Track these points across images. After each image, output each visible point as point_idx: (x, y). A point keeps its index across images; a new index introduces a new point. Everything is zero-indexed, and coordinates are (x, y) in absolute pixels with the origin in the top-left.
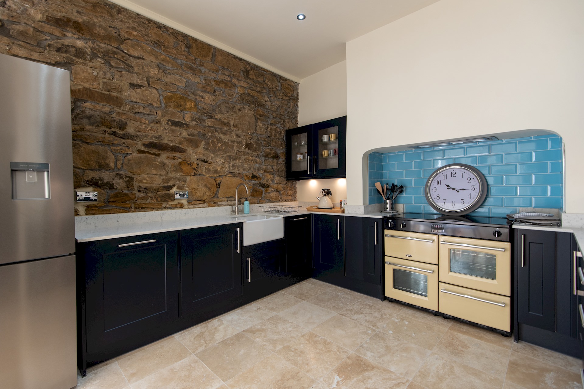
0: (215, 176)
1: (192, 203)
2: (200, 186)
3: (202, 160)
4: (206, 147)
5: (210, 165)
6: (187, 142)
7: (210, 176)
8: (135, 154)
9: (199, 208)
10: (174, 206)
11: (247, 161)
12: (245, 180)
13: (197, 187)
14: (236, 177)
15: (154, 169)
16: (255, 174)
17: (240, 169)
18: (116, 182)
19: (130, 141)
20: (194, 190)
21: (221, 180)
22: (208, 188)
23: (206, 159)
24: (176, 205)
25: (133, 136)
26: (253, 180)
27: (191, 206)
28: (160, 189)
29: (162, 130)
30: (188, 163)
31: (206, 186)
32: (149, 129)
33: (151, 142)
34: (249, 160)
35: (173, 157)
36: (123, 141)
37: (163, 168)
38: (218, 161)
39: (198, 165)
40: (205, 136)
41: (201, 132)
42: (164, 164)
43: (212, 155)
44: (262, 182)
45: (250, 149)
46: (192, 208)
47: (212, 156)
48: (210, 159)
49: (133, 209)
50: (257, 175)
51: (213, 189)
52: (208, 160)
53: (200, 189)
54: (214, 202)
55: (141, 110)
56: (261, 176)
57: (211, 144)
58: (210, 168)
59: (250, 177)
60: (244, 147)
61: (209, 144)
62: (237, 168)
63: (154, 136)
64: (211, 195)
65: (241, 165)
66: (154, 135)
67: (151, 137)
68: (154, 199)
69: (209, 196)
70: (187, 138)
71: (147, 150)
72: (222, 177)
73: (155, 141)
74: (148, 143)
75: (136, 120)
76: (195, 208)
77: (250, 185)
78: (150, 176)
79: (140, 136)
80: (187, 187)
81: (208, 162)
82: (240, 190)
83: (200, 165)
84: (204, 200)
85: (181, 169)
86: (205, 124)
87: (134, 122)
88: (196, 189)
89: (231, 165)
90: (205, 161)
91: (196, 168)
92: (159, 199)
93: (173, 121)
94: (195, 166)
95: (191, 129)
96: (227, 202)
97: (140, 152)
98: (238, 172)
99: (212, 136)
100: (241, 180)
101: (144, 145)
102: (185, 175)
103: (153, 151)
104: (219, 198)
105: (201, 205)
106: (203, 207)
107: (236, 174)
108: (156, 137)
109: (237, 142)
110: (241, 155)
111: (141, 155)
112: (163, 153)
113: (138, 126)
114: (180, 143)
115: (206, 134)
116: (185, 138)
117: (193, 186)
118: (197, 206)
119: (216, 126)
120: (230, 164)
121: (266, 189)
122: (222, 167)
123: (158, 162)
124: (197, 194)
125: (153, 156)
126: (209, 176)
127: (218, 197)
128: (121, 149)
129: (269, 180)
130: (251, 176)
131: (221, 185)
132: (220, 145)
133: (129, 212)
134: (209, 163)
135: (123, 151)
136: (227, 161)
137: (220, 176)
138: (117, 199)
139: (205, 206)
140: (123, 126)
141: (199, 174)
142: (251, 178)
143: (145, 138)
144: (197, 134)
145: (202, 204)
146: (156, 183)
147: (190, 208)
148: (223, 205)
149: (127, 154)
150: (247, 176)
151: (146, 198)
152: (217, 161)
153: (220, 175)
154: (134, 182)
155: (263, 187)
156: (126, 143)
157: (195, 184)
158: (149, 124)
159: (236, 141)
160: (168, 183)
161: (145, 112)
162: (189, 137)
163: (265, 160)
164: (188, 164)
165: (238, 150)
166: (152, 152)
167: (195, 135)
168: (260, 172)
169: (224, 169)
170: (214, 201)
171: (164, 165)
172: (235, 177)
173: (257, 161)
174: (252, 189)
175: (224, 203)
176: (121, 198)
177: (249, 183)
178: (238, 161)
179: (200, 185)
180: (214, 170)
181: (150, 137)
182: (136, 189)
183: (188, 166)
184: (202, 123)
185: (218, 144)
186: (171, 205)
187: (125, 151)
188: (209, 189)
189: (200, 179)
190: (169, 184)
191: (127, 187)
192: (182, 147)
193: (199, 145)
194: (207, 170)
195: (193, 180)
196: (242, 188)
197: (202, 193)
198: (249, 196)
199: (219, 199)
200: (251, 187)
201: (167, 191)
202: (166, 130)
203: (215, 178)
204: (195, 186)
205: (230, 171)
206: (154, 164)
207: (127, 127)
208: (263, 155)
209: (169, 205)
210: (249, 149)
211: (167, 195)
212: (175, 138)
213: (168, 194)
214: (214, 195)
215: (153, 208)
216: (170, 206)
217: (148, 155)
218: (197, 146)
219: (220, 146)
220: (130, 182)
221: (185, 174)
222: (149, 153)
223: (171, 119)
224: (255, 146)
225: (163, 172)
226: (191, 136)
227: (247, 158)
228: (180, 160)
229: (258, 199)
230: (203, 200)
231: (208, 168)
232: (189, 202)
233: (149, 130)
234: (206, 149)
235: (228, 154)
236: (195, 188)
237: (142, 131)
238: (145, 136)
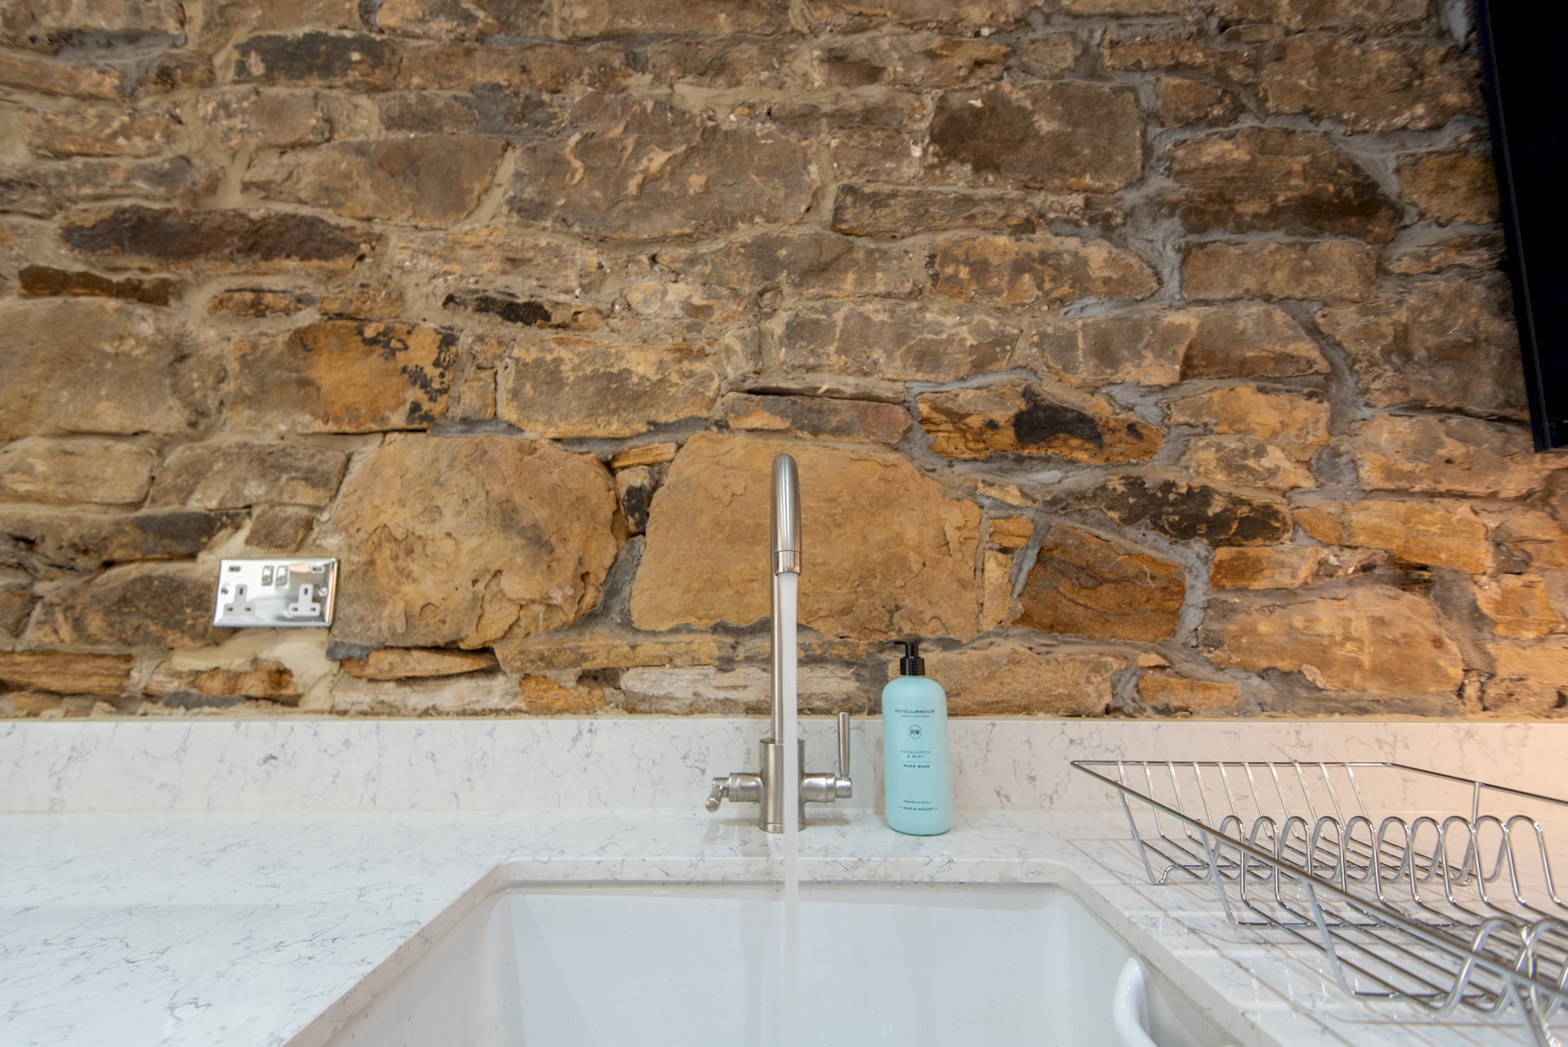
0: (614, 427)
1: (370, 671)
2: (448, 522)
3: (485, 305)
4: (530, 193)
5: (562, 334)
6: (380, 174)
7: (564, 429)
9: (426, 713)
10: (216, 686)
11: (964, 272)
12: (940, 464)
13: (421, 530)
14: (839, 431)
15: (108, 398)
16: (1059, 391)
17: (878, 354)
20: (387, 553)
21: (657, 469)
22: (522, 532)
23: (522, 288)
24: (235, 677)
26: (1048, 459)
27: (363, 696)
28: (122, 546)
29: (204, 118)
30: (370, 332)
31: (506, 516)
32: (116, 125)
33: (124, 211)
34: (980, 269)
35: (249, 296)
37: (168, 382)
38: (646, 302)
39: (448, 339)
40: (539, 115)
41: (499, 87)
42: (180, 354)
43: (590, 257)
44: (1156, 471)
45: (997, 169)
46: (364, 714)
47: (595, 261)
48: (567, 292)
50: (1097, 407)
51: (574, 546)
52: (546, 297)
53: (448, 546)
54: (587, 666)
55: (78, 14)
56: (1148, 412)
57: (577, 164)
58: (558, 361)
59: (992, 425)
60: (917, 152)
61: (556, 166)
62: (839, 352)
63: (144, 168)
64: (557, 597)
65: (884, 317)
66: (148, 161)
67: (130, 176)
68: (60, 617)
69: (539, 609)
70: (379, 144)
71: (79, 268)
72: (681, 437)
74: (103, 221)
75: (48, 87)
76: (392, 711)
77: (1001, 505)
78: (74, 443)
79: (55, 183)
80: (338, 527)
81: (547, 317)
82: (876, 556)
83: (465, 341)
84: (485, 651)
85: (305, 383)
86: (549, 26)
87: (29, 99)
88: (408, 546)
89: (777, 326)
90: (511, 304)
91: (431, 371)
92: (95, 623)
93: (281, 39)
94: (421, 353)
95: (416, 81)
96: (727, 679)
97: (39, 281)
98: (849, 384)
99: (591, 109)
100: (892, 457)
101: (73, 236)
102: (332, 427)
103: (136, 267)
104: (637, 631)
105: (448, 695)
106: (463, 713)
107: (836, 411)
108: (159, 177)
109: (842, 119)
110: (886, 224)
111: (44, 305)
112: (188, 274)
113: (48, 121)
114: (328, 193)
115: (546, 97)
116: (361, 150)
117: (384, 518)
118: (416, 698)
119: (636, 24)
120: (769, 316)
121: (1223, 553)
122: (685, 352)
123: (138, 344)
124: (408, 589)
125: (112, 304)
126: (552, 433)
127: (627, 624)
129: (1260, 452)
130: (1002, 415)
131: (658, 506)
132: (657, 160)
134: (556, 318)
136: (735, 294)
137: (656, 428)
139: (494, 702)
141: (465, 420)
142: (1007, 437)
143: (87, 190)
144: (457, 106)
145: (465, 684)
146: (100, 494)
147: (343, 713)
148: (671, 705)
150: (957, 418)
152: (635, 298)
153: (662, 419)
155: (1183, 532)
157: (402, 503)
158: (124, 92)
159: (827, 108)
160: (187, 496)
161: (103, 24)
162: (398, 136)
163: (1186, 252)
164: (373, 342)
165: (849, 190)
166: (116, 278)
167: (438, 114)
168: (1129, 372)
169: (699, 367)
170: (584, 658)
171: (182, 358)
172: (816, 431)
173: (1084, 262)
174: (1032, 554)
175: (679, 683)
177: (994, 492)
178: (859, 283)
179: (448, 513)
180: (594, 376)
181: (118, 178)
183: (371, 352)
184: (522, 23)
185: (636, 156)
186: (197, 673)
188: (539, 543)
189: (454, 459)
190: (198, 503)
192: (346, 222)
193: (478, 187)
194: (534, 378)
195: (389, 471)
196: (898, 538)
197: (463, 580)
198: (988, 625)
199: (640, 639)
200: (1011, 526)
201: (172, 558)
202: (229, 116)
203: (608, 450)
204: (405, 514)
205: (762, 382)
206: (107, 356)
208: (1161, 207)
209: (178, 675)
210: (983, 164)
211: (157, 595)
212: (289, 158)
213: (166, 580)
214: (588, 600)
216: (173, 686)
217: (83, 299)
218: (458, 203)
219: (655, 166)
221: (337, 420)
222: (91, 284)
223: (264, 33)
224: (1045, 125)
225: (169, 417)
226: (411, 129)
227: (957, 244)
228: (306, 317)
229: (1116, 665)
230: (473, 641)
231: (539, 362)
232: (341, 653)
233: (115, 135)
234: (529, 211)
235: (745, 233)
236: (399, 534)
237: (72, 148)
238: (89, 177)
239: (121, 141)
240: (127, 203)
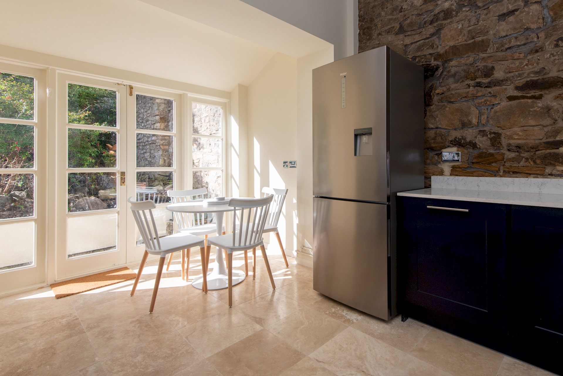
8: (505, 103)
15: (531, 119)
18: (479, 140)
19: (498, 88)
25: (502, 81)
28: (541, 147)
29: (547, 58)
32: (525, 64)
33: (529, 81)
36: (489, 90)
37: (547, 115)
42: (548, 109)
49: (501, 174)
55: (513, 43)
63: (532, 71)
66: (533, 70)
67: (528, 74)
68: (530, 160)
71: (520, 94)
73: (536, 78)
74: (524, 84)
75: (507, 59)
78: (525, 128)
79: (511, 78)
87: (503, 62)
92: (538, 161)
97: (511, 98)
101: (517, 88)
103: (532, 93)
108: (536, 73)
111: (514, 103)
112: (547, 92)
113: (508, 66)
123: (538, 108)
125: (530, 101)
128: (485, 101)
133: (495, 176)
135: (488, 103)
138: (480, 160)
140: (489, 72)
143: (519, 79)
146: (534, 138)
149: (493, 105)
151: (517, 160)
154: (502, 138)
156: (492, 92)
158: (525, 57)
160: (555, 136)
161: (519, 43)
166: (528, 95)
171: (550, 110)
176: (486, 159)
181: (526, 75)
182: (505, 148)
187: (490, 102)
190: (558, 138)
191: (493, 145)
201: (553, 149)
202: (554, 56)
206: (531, 111)
207: (495, 72)
211: (553, 156)
213: (555, 153)
215: (530, 174)
216: (558, 173)
217: (522, 100)
220: (496, 139)
222: (523, 97)
225: (548, 121)
233: (524, 66)
237: (514, 71)
238: (520, 75)
239: (526, 67)
240: (528, 79)
